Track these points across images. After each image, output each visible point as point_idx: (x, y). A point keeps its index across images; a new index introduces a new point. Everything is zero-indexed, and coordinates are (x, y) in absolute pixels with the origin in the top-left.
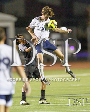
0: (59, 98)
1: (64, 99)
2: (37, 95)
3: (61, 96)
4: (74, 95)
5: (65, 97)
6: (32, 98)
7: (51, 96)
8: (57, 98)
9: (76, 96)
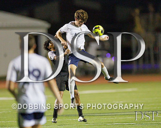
0: (99, 116)
1: (105, 118)
2: (73, 114)
3: (101, 115)
4: (116, 114)
5: (106, 115)
6: (68, 117)
7: (90, 115)
8: (97, 117)
9: (118, 115)
